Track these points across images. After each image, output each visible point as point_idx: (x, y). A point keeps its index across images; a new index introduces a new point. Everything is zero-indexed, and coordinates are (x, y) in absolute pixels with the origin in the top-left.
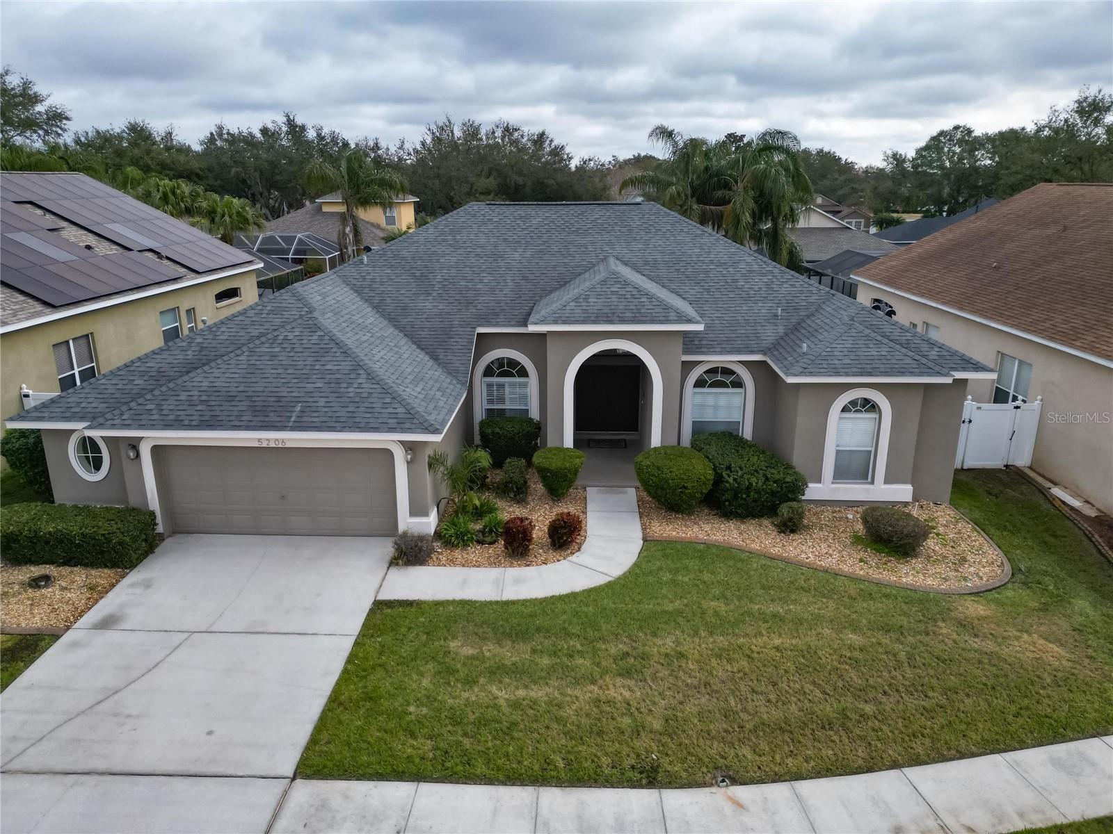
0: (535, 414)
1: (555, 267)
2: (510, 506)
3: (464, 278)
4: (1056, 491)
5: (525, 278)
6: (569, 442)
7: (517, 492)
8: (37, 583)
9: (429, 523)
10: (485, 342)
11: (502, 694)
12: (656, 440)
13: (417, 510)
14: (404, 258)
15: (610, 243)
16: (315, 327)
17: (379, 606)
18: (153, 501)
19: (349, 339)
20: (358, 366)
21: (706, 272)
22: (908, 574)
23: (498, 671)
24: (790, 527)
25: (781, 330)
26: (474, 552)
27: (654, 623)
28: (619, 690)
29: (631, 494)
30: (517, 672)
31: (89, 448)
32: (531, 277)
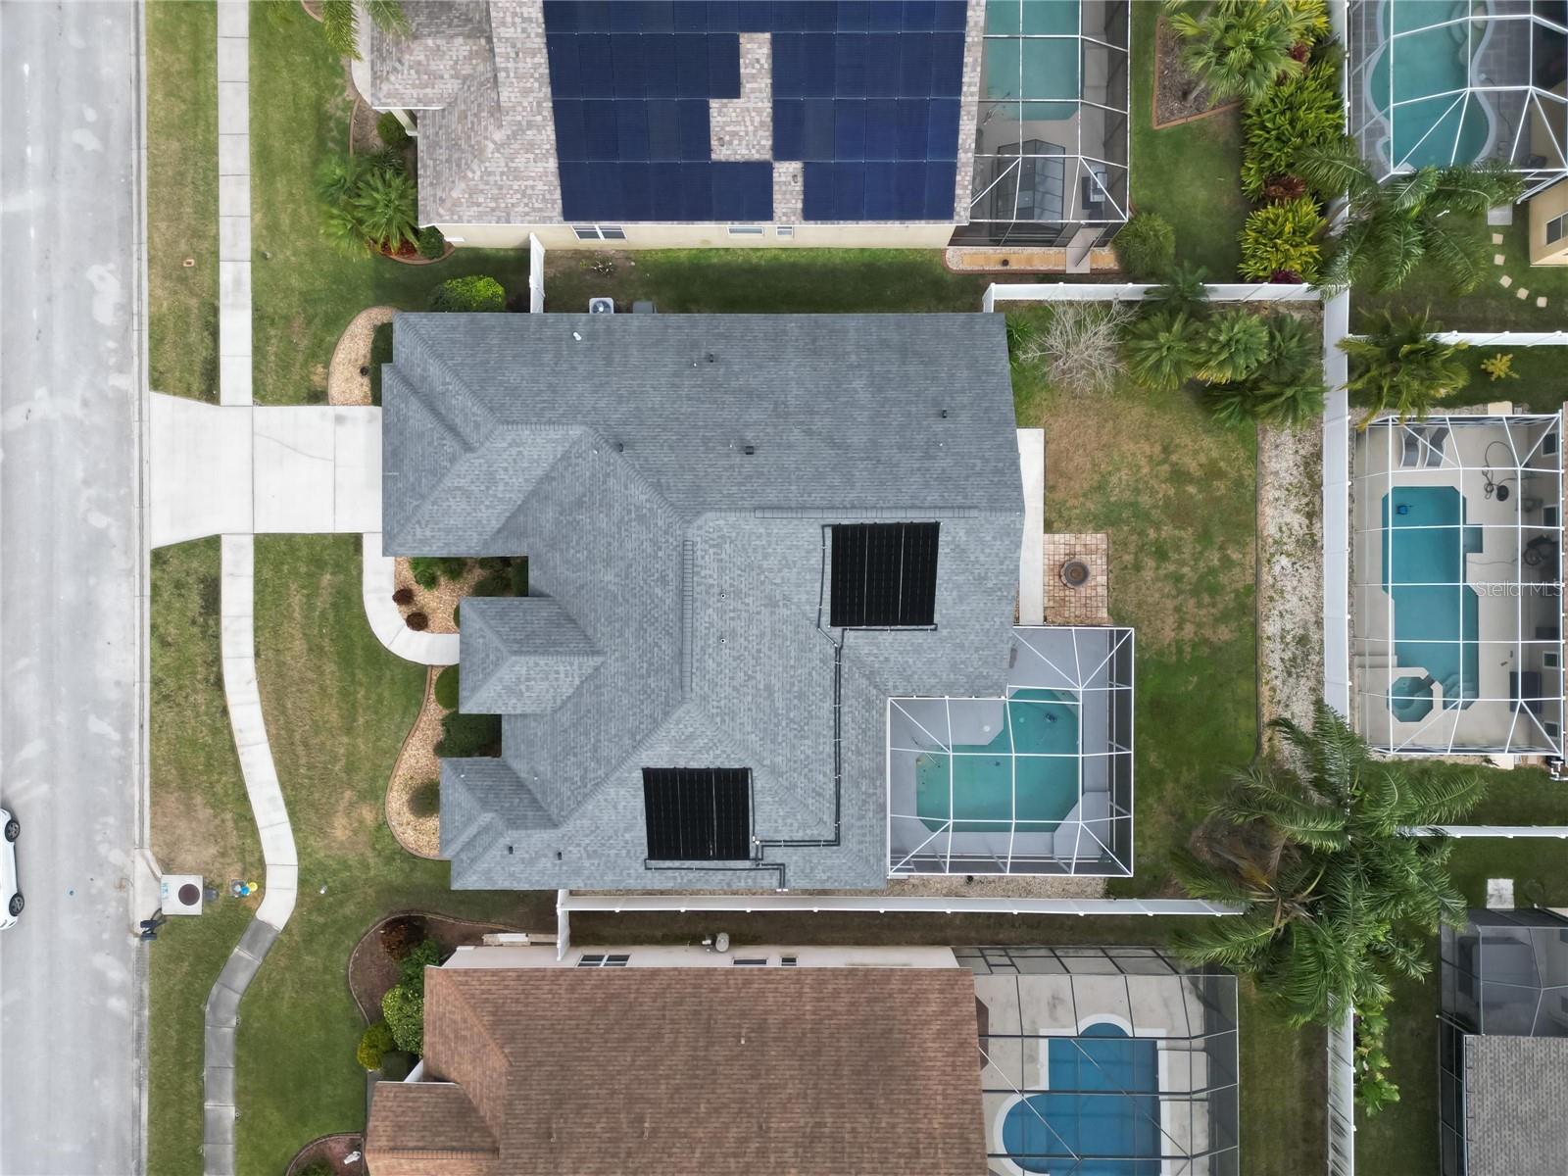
1: (596, 611)
2: (470, 587)
3: (581, 538)
4: (520, 938)
5: (582, 587)
14: (604, 482)
15: (624, 658)
17: (356, 537)
21: (586, 734)
25: (523, 775)
26: (408, 574)
30: (310, 607)
32: (583, 592)
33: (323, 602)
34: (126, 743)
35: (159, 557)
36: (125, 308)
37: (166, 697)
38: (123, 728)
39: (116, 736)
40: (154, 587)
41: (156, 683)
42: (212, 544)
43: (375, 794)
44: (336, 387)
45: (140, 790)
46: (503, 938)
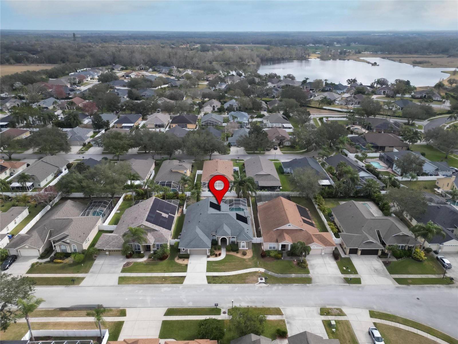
0: (217, 240)
4: (262, 247)
6: (220, 245)
7: (215, 249)
8: (184, 260)
9: (209, 254)
10: (212, 234)
11: (216, 267)
12: (227, 245)
13: (209, 253)
16: (199, 237)
17: (207, 261)
18: (189, 253)
19: (202, 238)
20: (204, 242)
22: (245, 257)
23: (216, 266)
24: (237, 253)
26: (213, 256)
27: (225, 262)
28: (223, 267)
29: (225, 249)
30: (217, 266)
31: (184, 249)
33: (216, 265)
34: (238, 287)
35: (209, 283)
36: (169, 287)
37: (231, 282)
38: (236, 287)
39: (237, 288)
40: (214, 283)
41: (229, 283)
42: (207, 277)
43: (244, 260)
44: (186, 263)
45: (246, 285)
46: (263, 248)
